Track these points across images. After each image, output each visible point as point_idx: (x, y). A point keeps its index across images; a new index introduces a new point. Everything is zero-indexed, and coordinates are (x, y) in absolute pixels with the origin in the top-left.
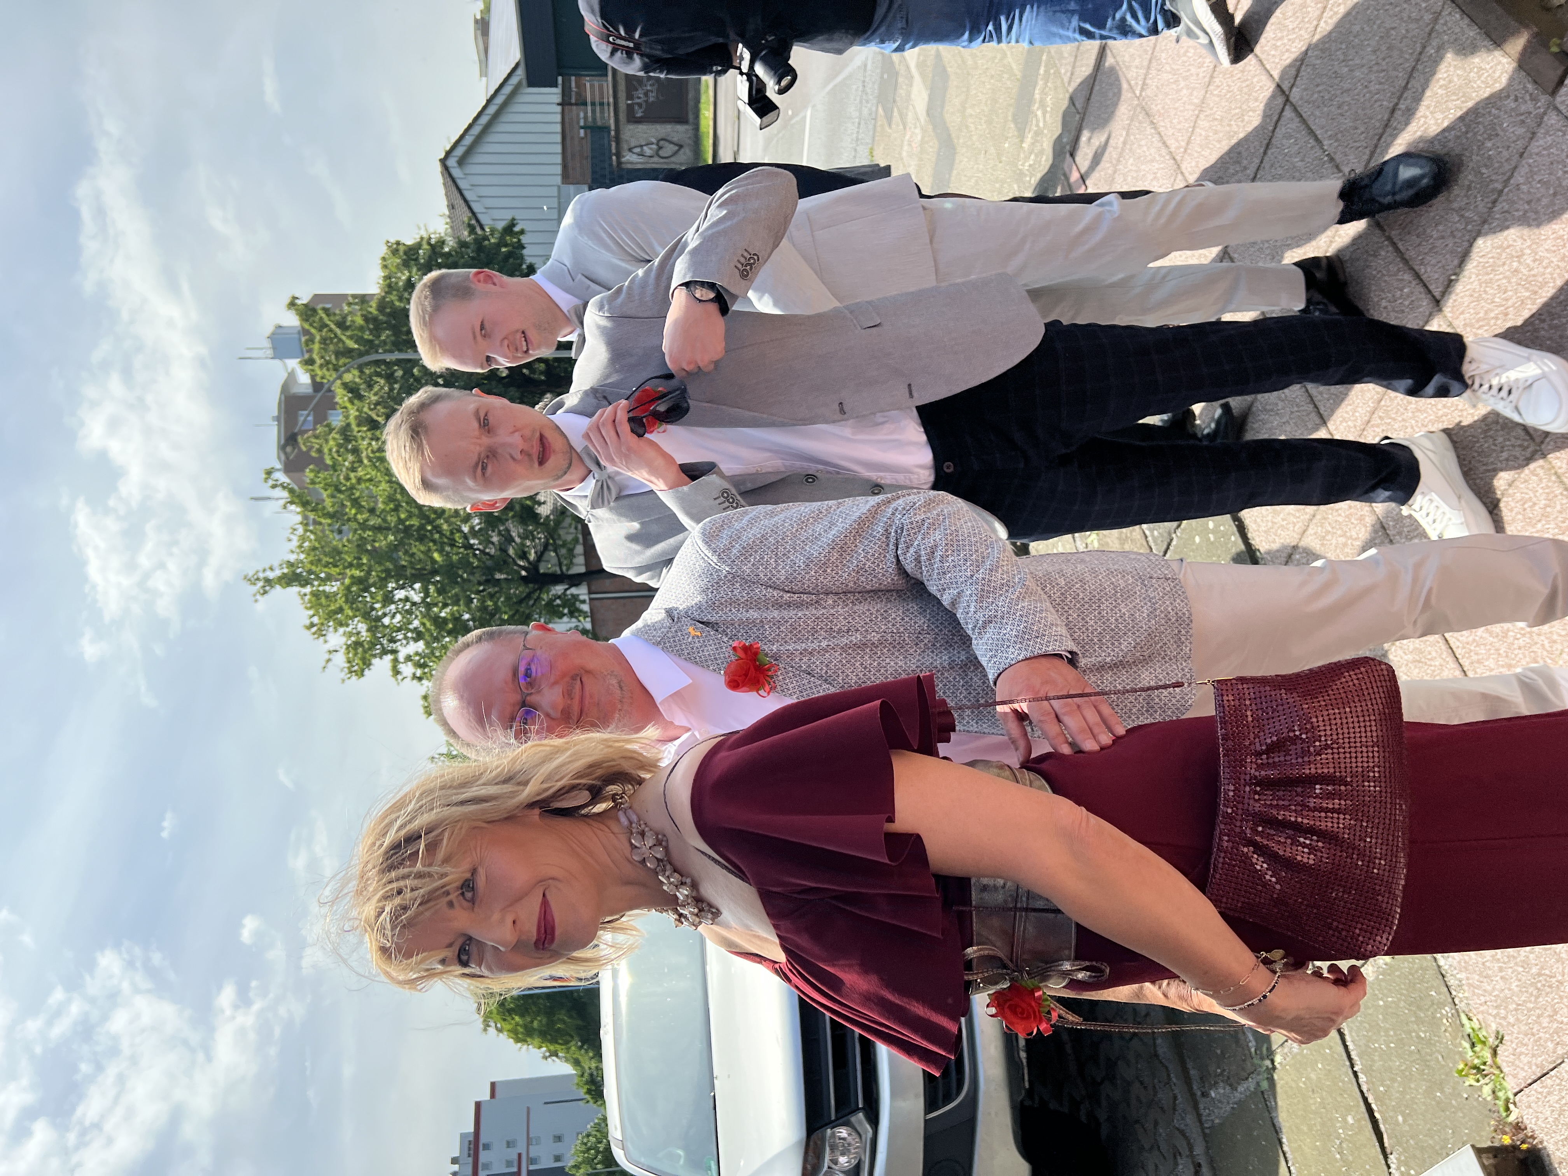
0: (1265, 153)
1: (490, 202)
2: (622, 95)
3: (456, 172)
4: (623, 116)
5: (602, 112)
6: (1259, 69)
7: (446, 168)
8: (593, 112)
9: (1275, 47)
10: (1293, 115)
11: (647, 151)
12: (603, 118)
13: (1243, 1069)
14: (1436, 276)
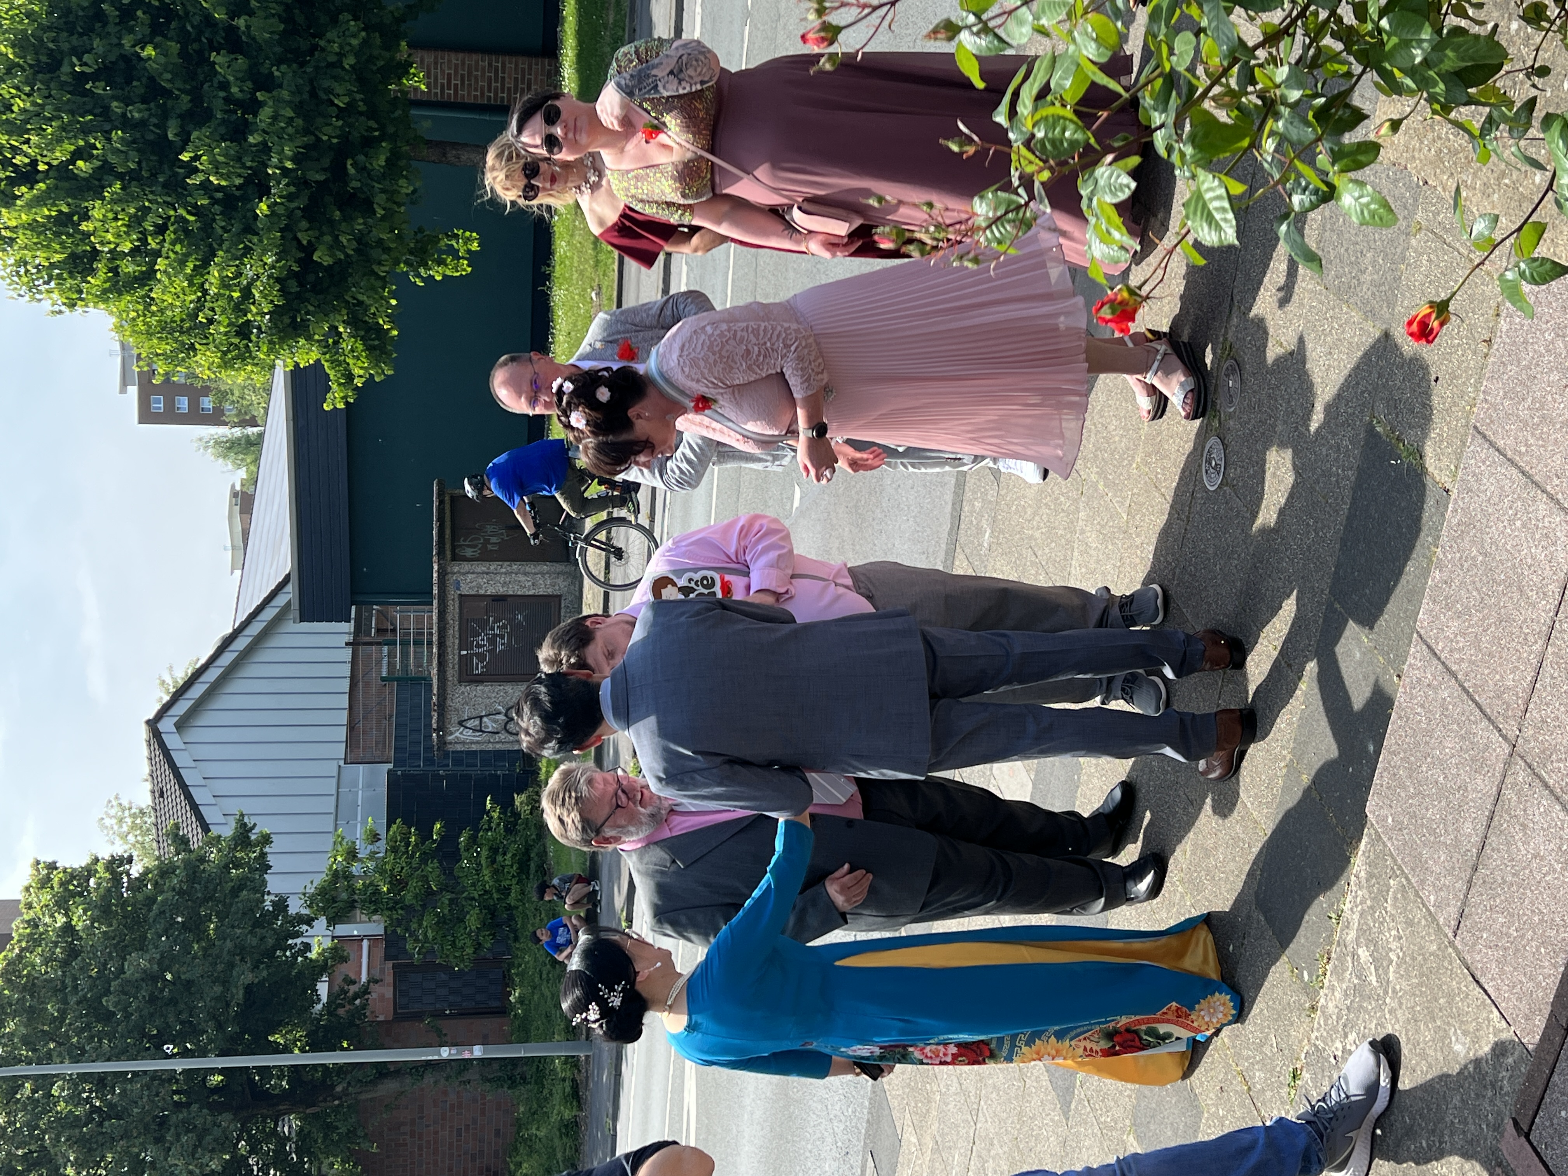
1: (222, 787)
2: (453, 641)
3: (173, 741)
4: (452, 673)
5: (418, 657)
7: (156, 734)
8: (405, 655)
11: (489, 724)
12: (419, 665)
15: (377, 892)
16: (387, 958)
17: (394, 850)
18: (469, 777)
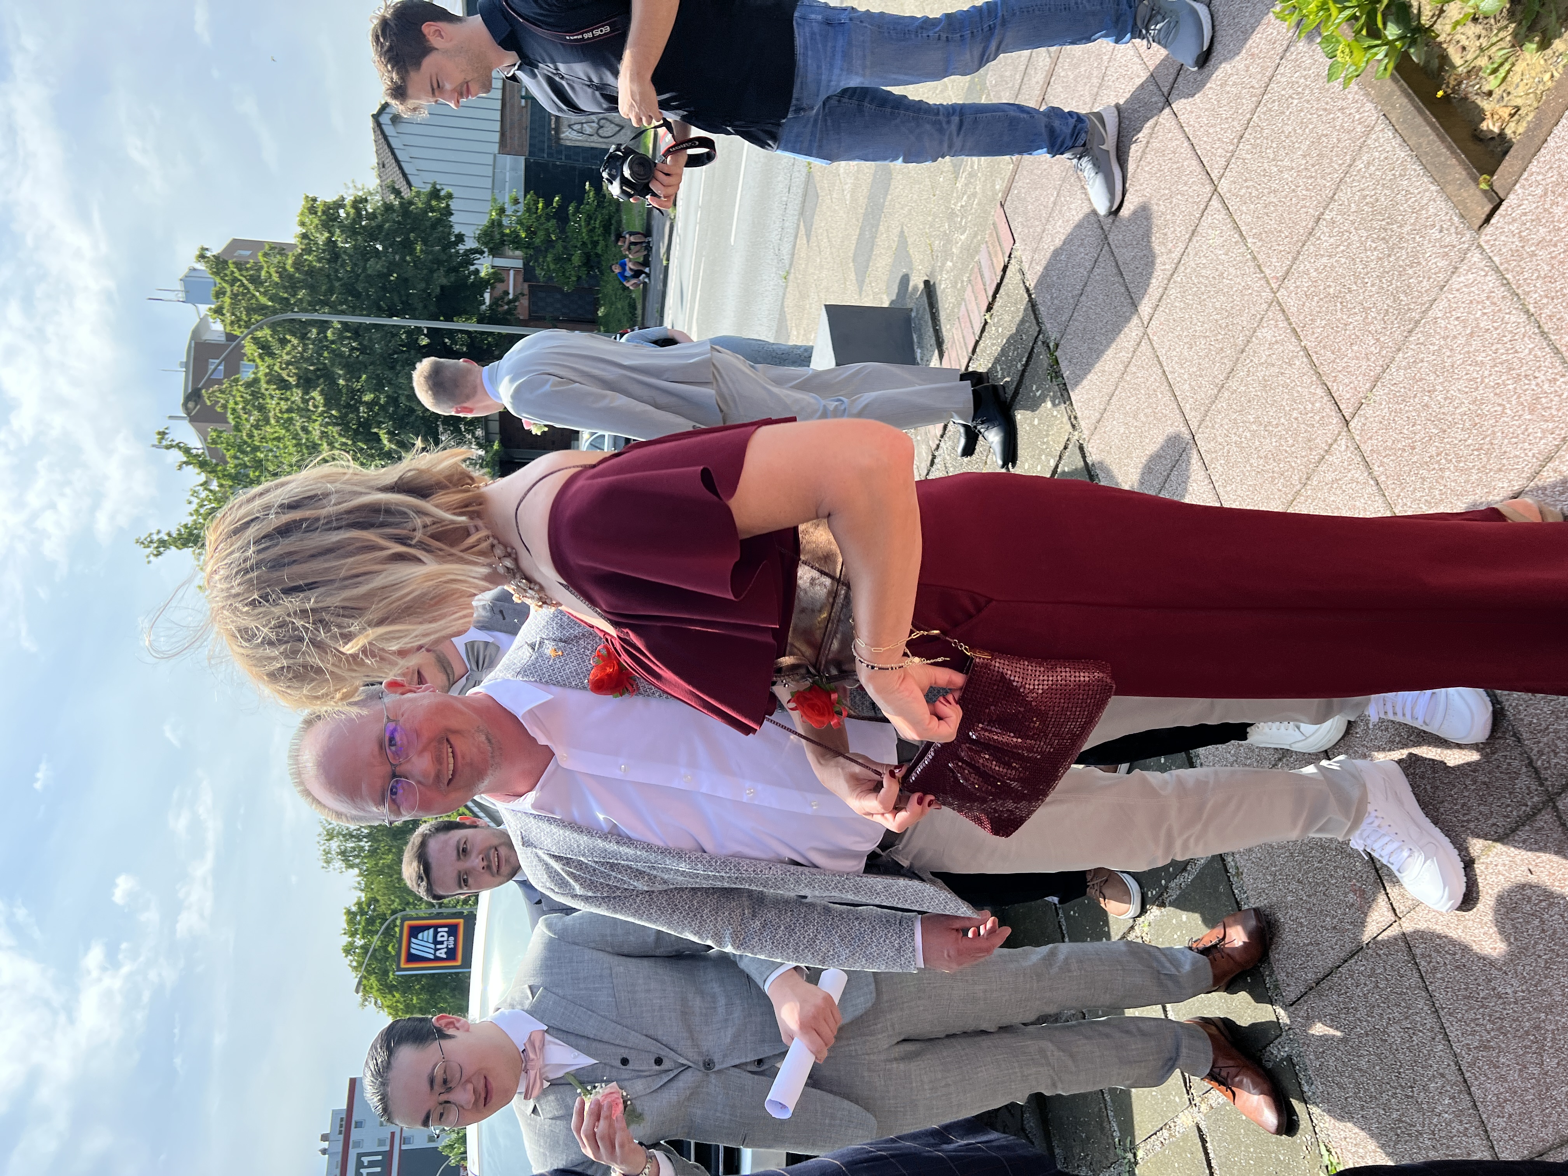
0: (1190, 240)
1: (423, 165)
3: (389, 130)
6: (1190, 153)
7: (379, 125)
9: (1208, 134)
10: (1220, 206)
11: (588, 129)
13: (1107, 1157)
14: (1348, 396)
15: (518, 236)
16: (525, 280)
17: (528, 210)
18: (574, 168)
